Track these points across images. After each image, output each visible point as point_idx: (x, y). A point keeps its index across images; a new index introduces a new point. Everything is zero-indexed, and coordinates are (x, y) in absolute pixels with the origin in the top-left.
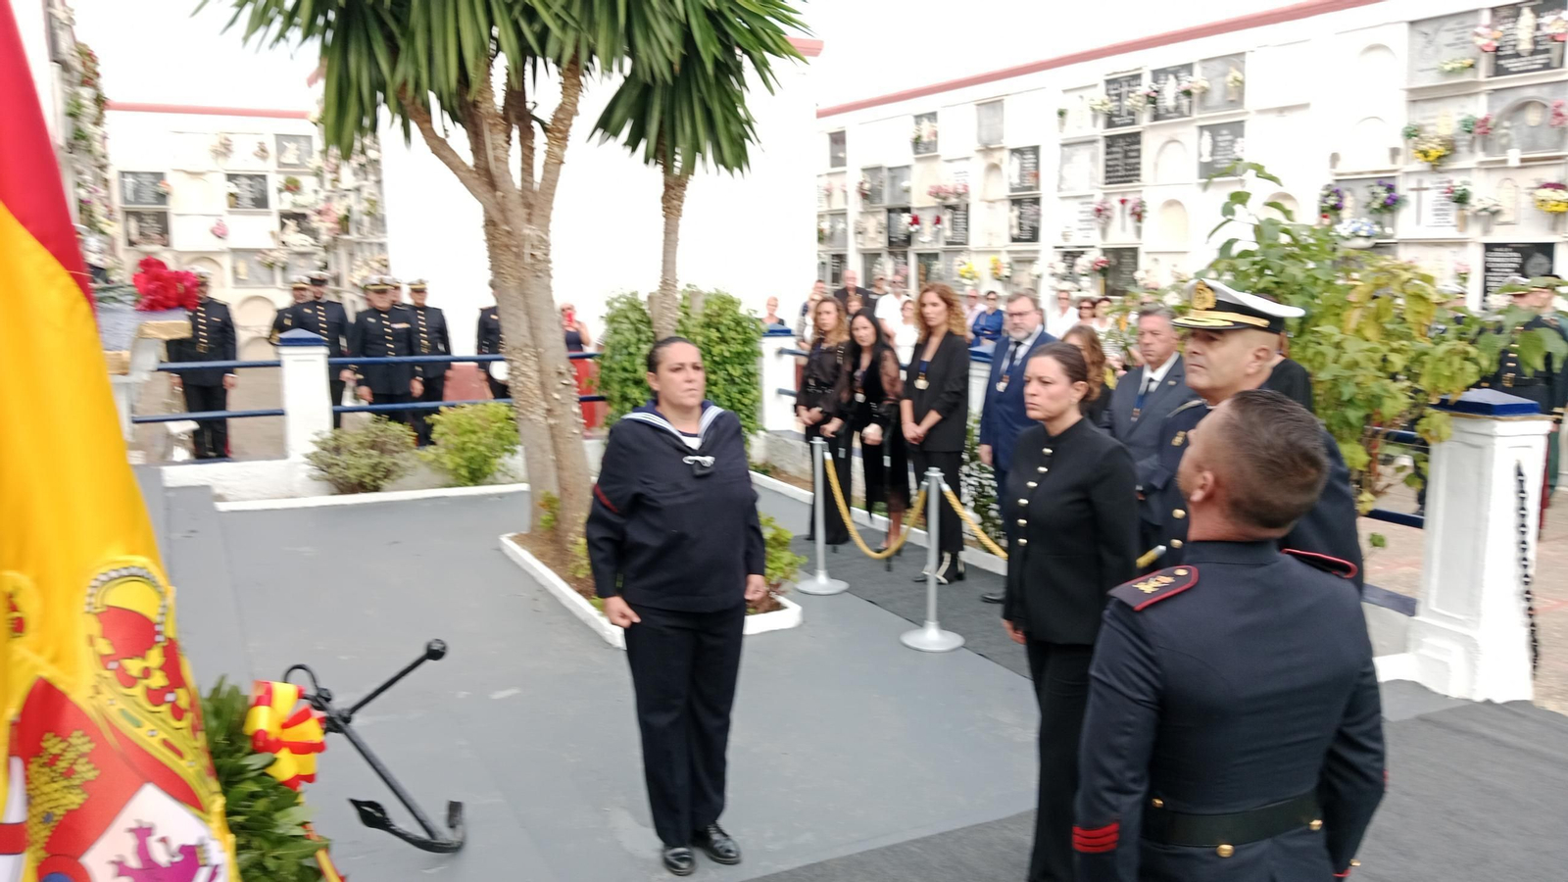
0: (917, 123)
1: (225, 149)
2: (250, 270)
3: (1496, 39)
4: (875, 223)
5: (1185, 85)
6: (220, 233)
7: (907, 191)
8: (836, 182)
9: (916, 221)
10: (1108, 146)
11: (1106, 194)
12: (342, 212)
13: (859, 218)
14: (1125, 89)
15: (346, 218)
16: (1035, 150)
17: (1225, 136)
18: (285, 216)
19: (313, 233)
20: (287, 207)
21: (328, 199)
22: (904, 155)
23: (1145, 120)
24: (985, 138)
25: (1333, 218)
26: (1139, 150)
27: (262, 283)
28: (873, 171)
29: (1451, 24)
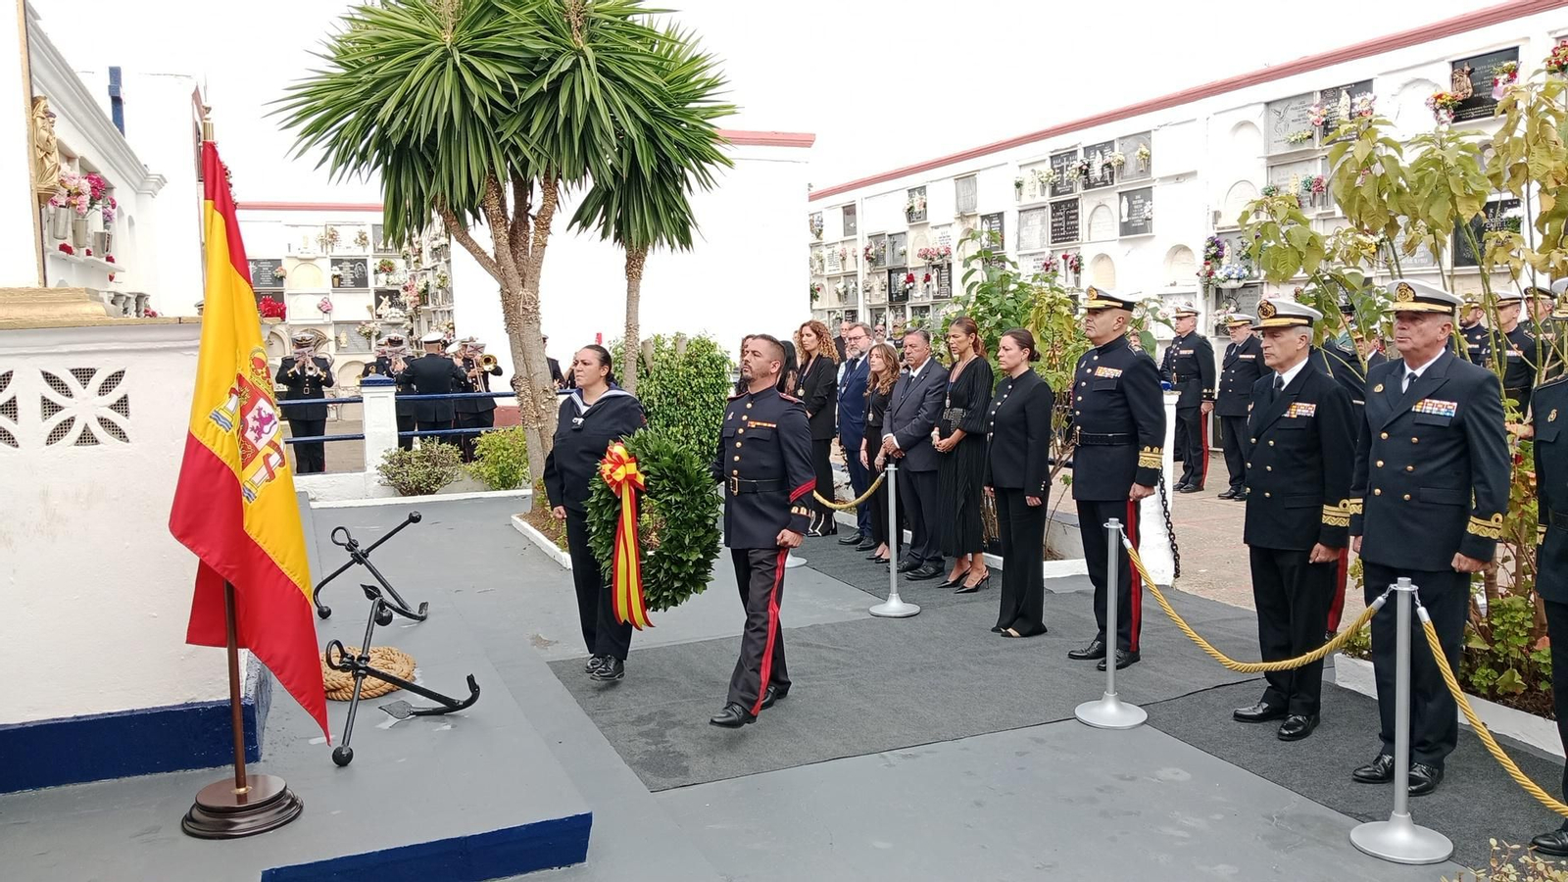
0: (911, 196)
1: (332, 238)
2: (350, 339)
3: (1324, 116)
4: (878, 282)
5: (1108, 159)
6: (325, 308)
7: (904, 253)
8: (849, 248)
9: (910, 279)
10: (1053, 211)
11: (1052, 251)
12: (422, 287)
13: (866, 278)
14: (1065, 164)
15: (425, 292)
16: (1000, 215)
17: (1138, 200)
18: (379, 294)
19: (403, 306)
20: (381, 285)
21: (413, 277)
22: (900, 224)
23: (1079, 190)
24: (962, 208)
25: (1215, 264)
26: (1077, 214)
27: (360, 350)
28: (876, 237)
29: (1295, 104)
